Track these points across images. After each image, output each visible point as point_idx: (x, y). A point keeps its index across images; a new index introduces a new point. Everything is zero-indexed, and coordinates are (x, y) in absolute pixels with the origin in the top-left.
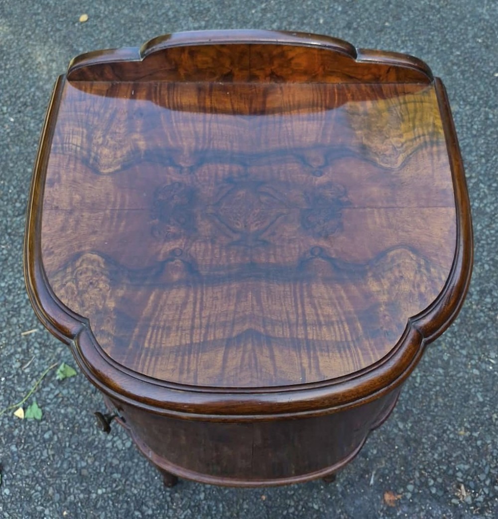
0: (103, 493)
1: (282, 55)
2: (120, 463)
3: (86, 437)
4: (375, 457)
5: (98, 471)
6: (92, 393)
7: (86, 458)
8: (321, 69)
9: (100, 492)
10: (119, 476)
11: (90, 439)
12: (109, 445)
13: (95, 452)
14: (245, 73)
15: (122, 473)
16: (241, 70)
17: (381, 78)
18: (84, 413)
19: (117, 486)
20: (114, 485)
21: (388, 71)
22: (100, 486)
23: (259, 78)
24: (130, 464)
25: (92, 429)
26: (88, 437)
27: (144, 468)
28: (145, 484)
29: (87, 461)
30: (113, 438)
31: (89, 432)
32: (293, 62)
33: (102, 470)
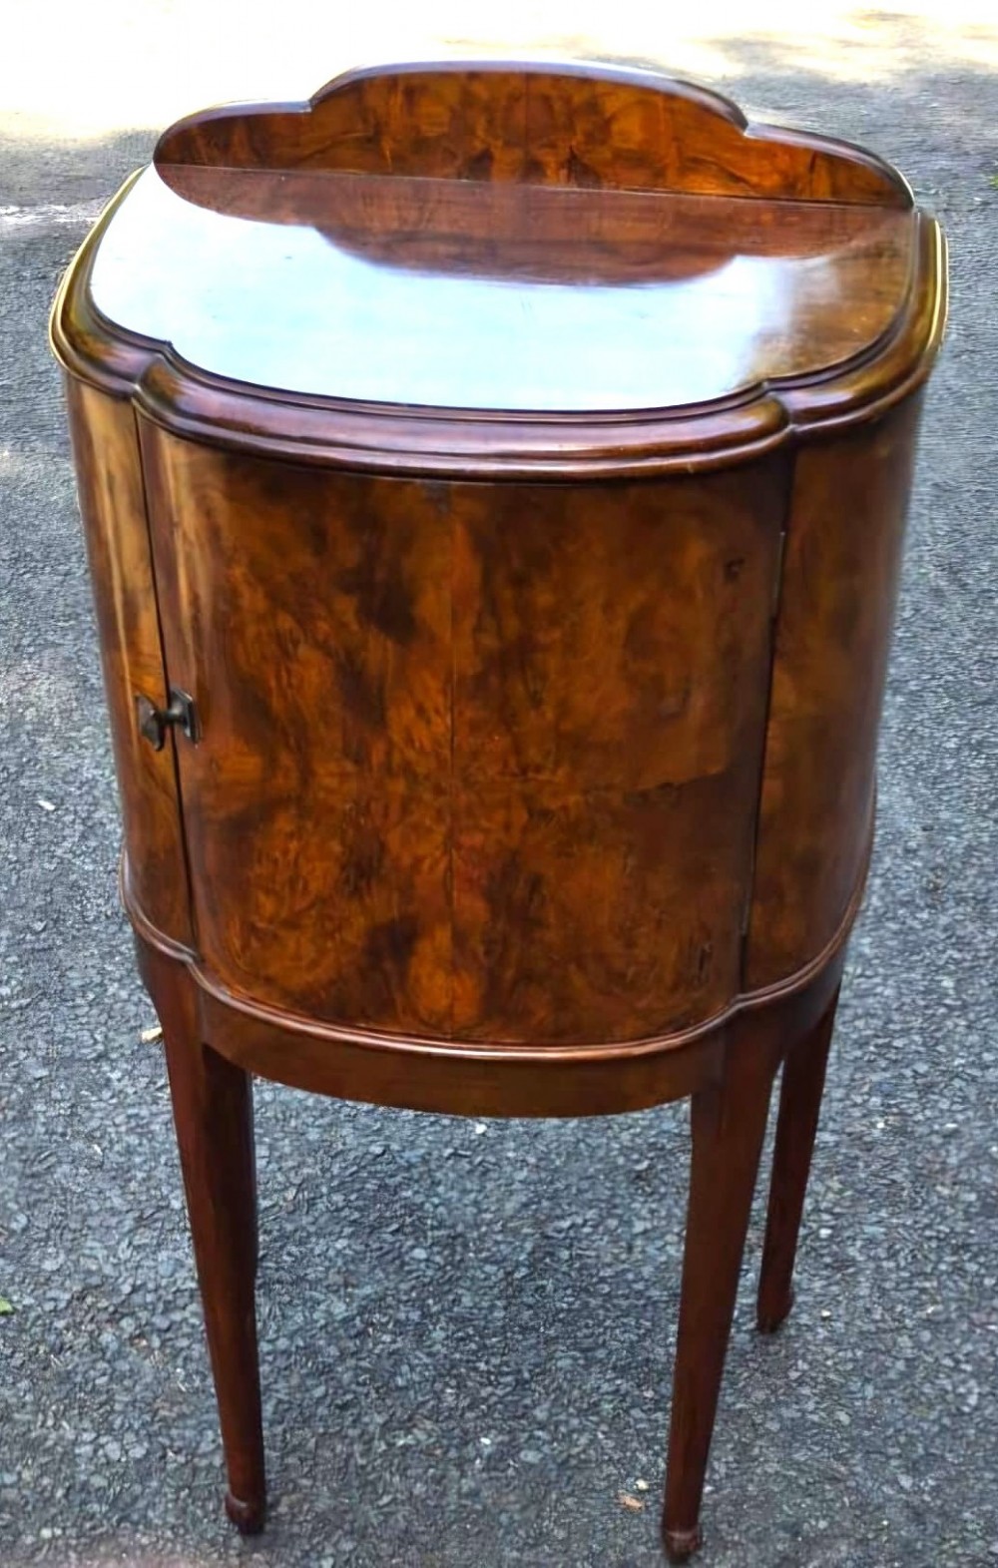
0: (54, 1538)
1: (593, 107)
2: (110, 1485)
3: (24, 1429)
4: (823, 1534)
5: (47, 1494)
6: (52, 1350)
7: (19, 1468)
8: (673, 150)
9: (46, 1533)
10: (105, 1508)
11: (33, 1435)
12: (86, 1450)
13: (43, 1460)
14: (518, 154)
15: (113, 1505)
16: (507, 144)
17: (799, 186)
18: (24, 1384)
19: (93, 1528)
20: (88, 1525)
21: (812, 167)
22: (52, 1522)
23: (544, 175)
24: (137, 1488)
25: (41, 1417)
26: (29, 1430)
27: (176, 1500)
28: (173, 1528)
29: (19, 1474)
30: (96, 1438)
31: (35, 1423)
32: (615, 127)
33: (60, 1493)
